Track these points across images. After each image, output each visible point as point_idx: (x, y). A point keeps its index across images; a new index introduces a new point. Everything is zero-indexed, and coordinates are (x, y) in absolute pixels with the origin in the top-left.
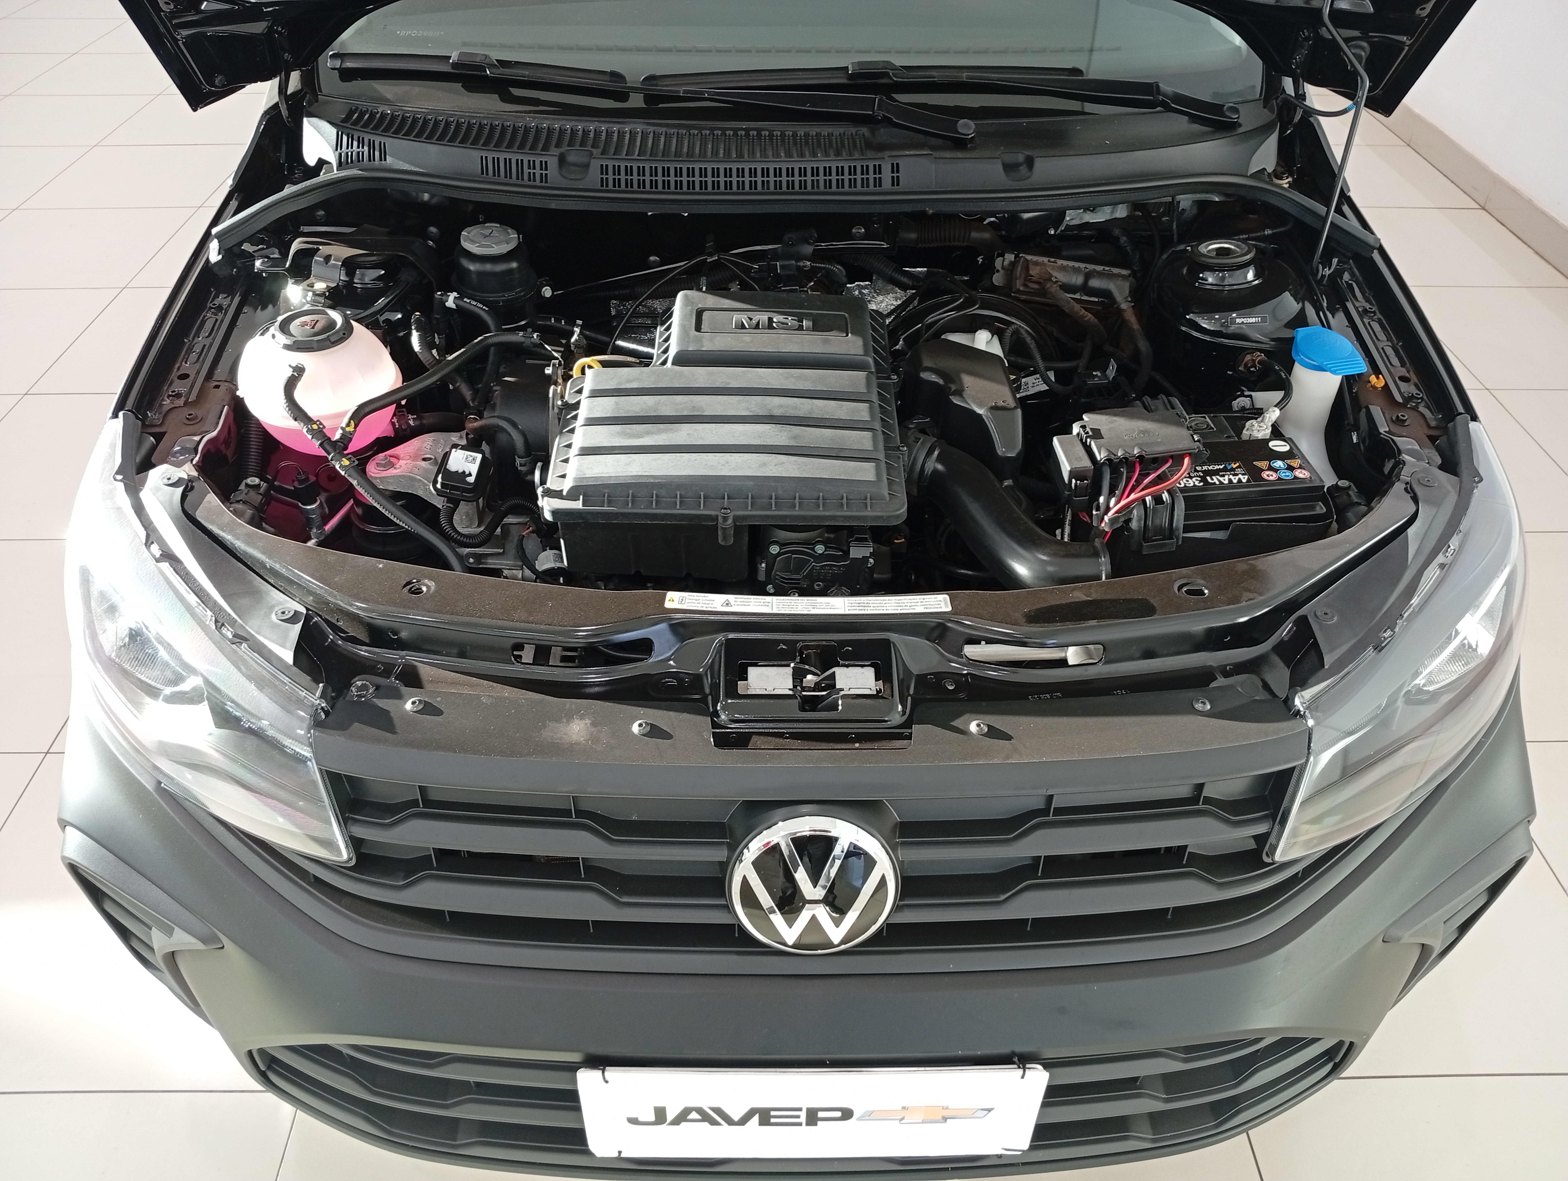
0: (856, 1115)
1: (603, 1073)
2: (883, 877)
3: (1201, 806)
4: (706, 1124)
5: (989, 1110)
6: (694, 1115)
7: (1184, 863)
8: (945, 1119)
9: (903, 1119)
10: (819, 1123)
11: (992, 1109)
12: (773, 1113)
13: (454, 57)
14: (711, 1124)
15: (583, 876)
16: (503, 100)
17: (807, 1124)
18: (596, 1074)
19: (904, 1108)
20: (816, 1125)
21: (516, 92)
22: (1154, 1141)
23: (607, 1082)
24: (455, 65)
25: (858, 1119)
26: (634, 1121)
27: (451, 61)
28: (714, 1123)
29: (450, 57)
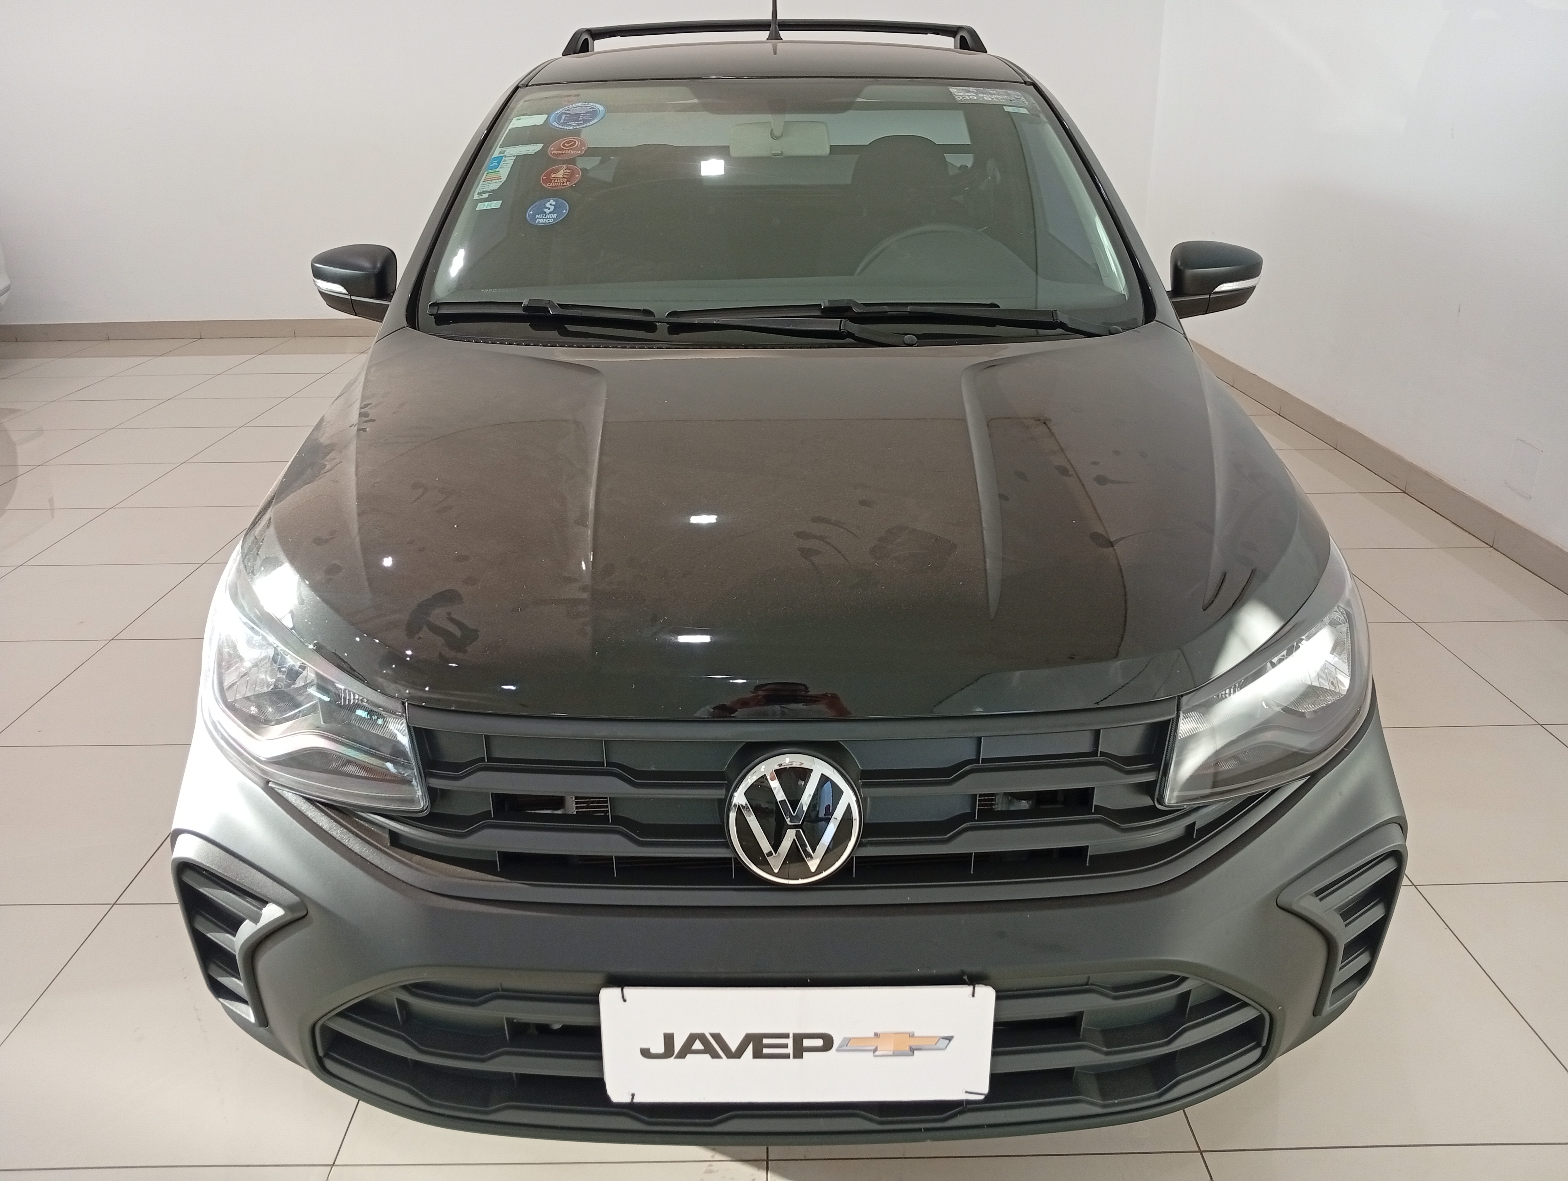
0: (836, 1044)
1: (622, 990)
2: (849, 806)
3: (1099, 758)
4: (708, 1056)
5: (950, 1039)
6: (698, 1045)
7: (1093, 811)
8: (912, 1050)
9: (875, 1050)
10: (805, 1054)
11: (952, 1037)
12: (766, 1041)
13: (525, 302)
14: (713, 1057)
15: (610, 821)
16: (561, 334)
17: (795, 1057)
18: (615, 992)
19: (876, 1035)
20: (802, 1057)
21: (571, 328)
22: (1104, 1106)
23: (625, 1001)
24: (526, 308)
25: (838, 1050)
26: (646, 1053)
27: (523, 305)
28: (715, 1055)
29: (523, 303)
